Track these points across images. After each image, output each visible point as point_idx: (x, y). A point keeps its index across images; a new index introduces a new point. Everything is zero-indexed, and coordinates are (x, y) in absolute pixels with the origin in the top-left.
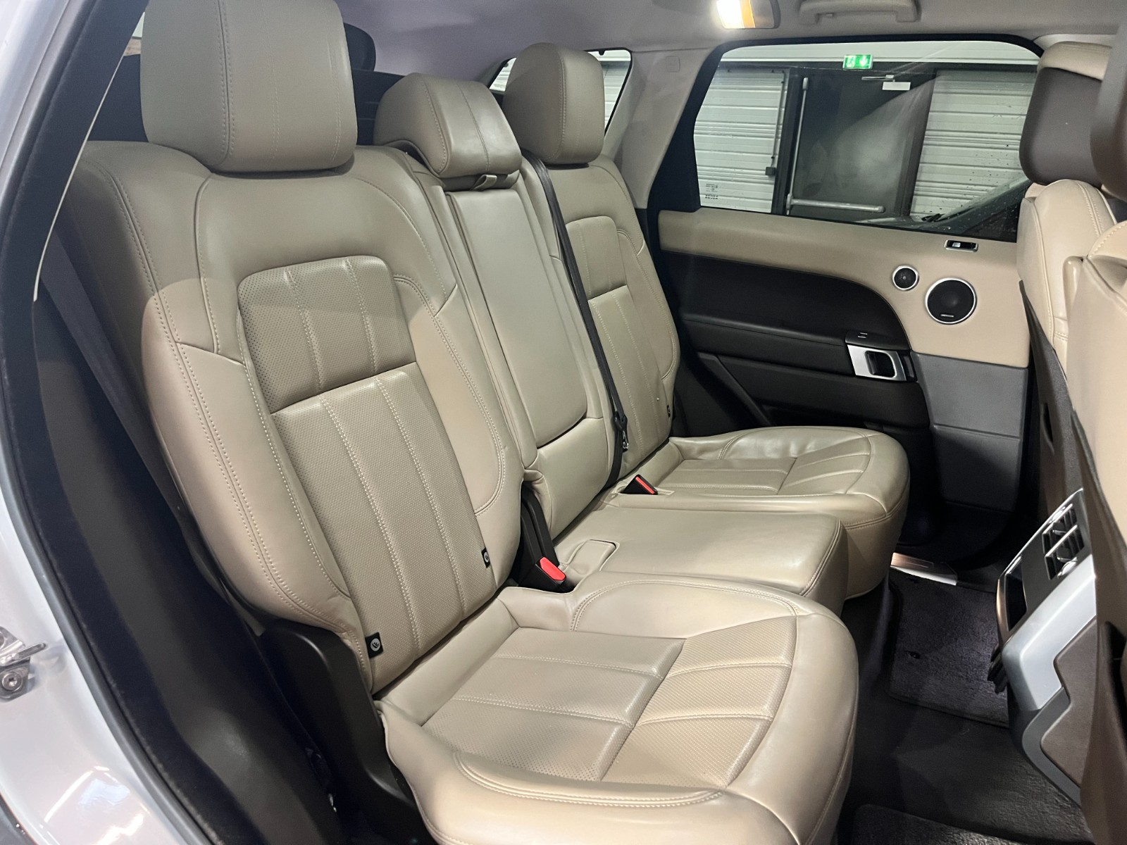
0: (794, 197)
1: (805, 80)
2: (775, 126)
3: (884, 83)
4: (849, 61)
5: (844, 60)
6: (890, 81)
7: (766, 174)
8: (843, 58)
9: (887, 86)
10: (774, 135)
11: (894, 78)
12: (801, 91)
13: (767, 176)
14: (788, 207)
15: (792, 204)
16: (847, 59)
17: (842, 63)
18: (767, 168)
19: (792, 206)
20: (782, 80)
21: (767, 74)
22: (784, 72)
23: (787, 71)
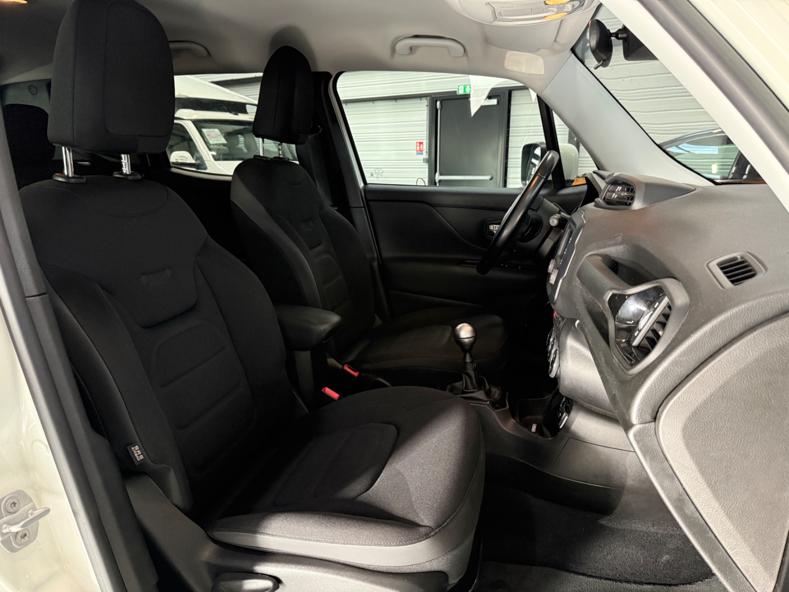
0: (441, 174)
1: (438, 103)
2: (425, 133)
3: (482, 101)
4: (460, 90)
5: (457, 90)
6: (485, 100)
7: (424, 162)
8: (456, 88)
9: (484, 103)
10: (425, 138)
11: (487, 98)
12: (437, 110)
13: (424, 164)
14: (437, 181)
15: (439, 179)
16: (458, 89)
17: (456, 92)
18: (424, 159)
19: (440, 181)
20: (426, 104)
21: (417, 101)
22: (426, 99)
23: (428, 98)
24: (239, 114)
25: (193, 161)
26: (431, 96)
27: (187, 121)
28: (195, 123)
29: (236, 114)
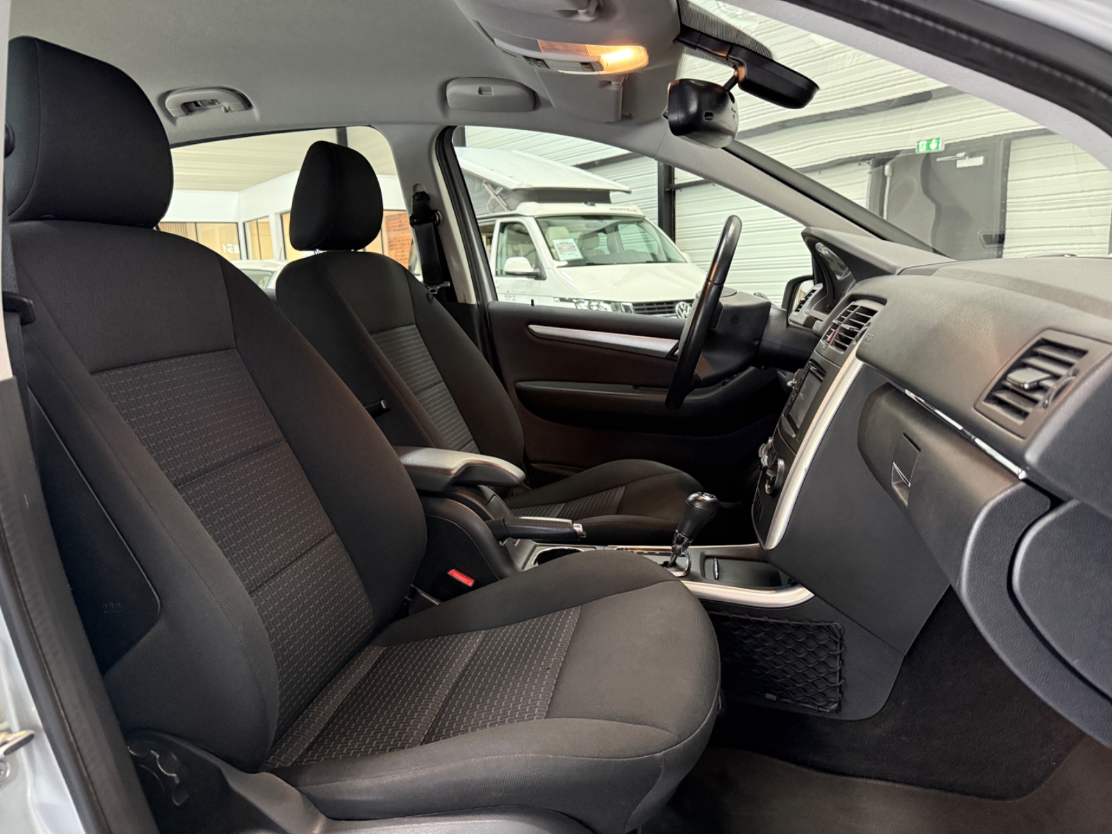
1: (887, 167)
3: (958, 161)
4: (920, 147)
5: (915, 147)
6: (963, 158)
8: (914, 145)
9: (960, 164)
11: (966, 156)
12: (885, 178)
16: (918, 146)
17: (914, 149)
20: (869, 170)
21: (855, 166)
22: (869, 163)
23: (871, 161)
24: (597, 204)
25: (530, 270)
26: (874, 157)
27: (529, 218)
28: (539, 220)
29: (593, 205)
